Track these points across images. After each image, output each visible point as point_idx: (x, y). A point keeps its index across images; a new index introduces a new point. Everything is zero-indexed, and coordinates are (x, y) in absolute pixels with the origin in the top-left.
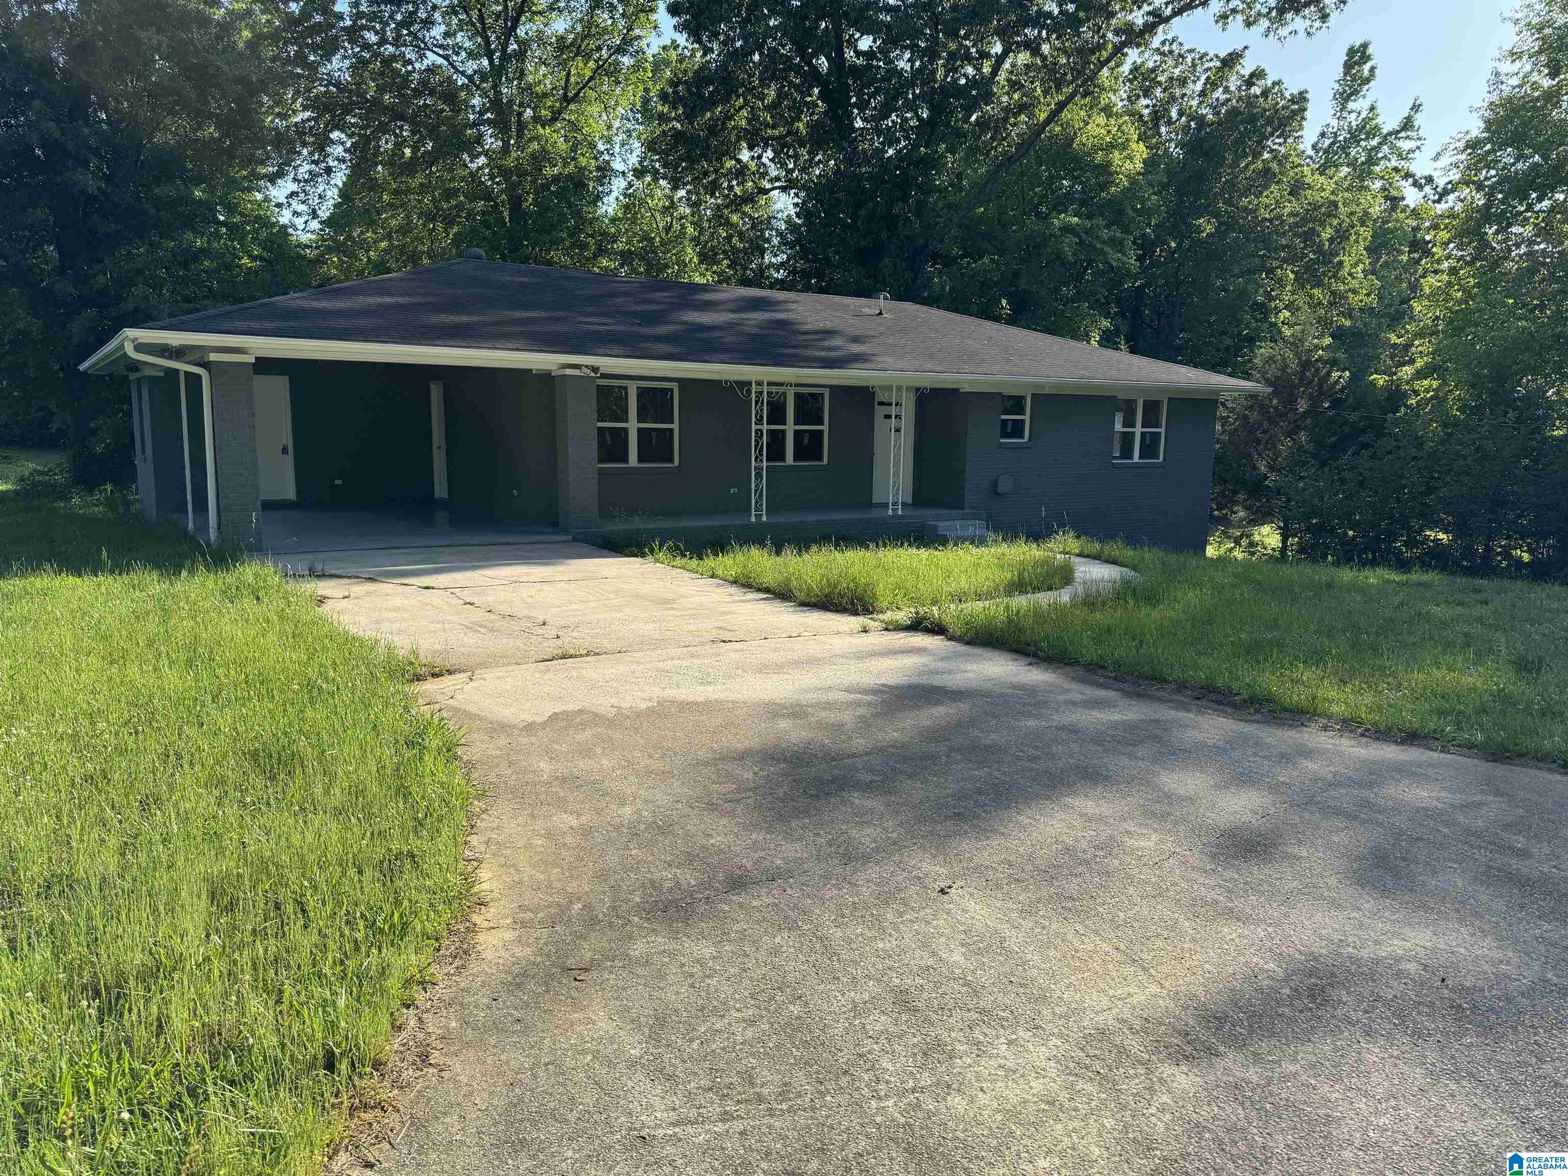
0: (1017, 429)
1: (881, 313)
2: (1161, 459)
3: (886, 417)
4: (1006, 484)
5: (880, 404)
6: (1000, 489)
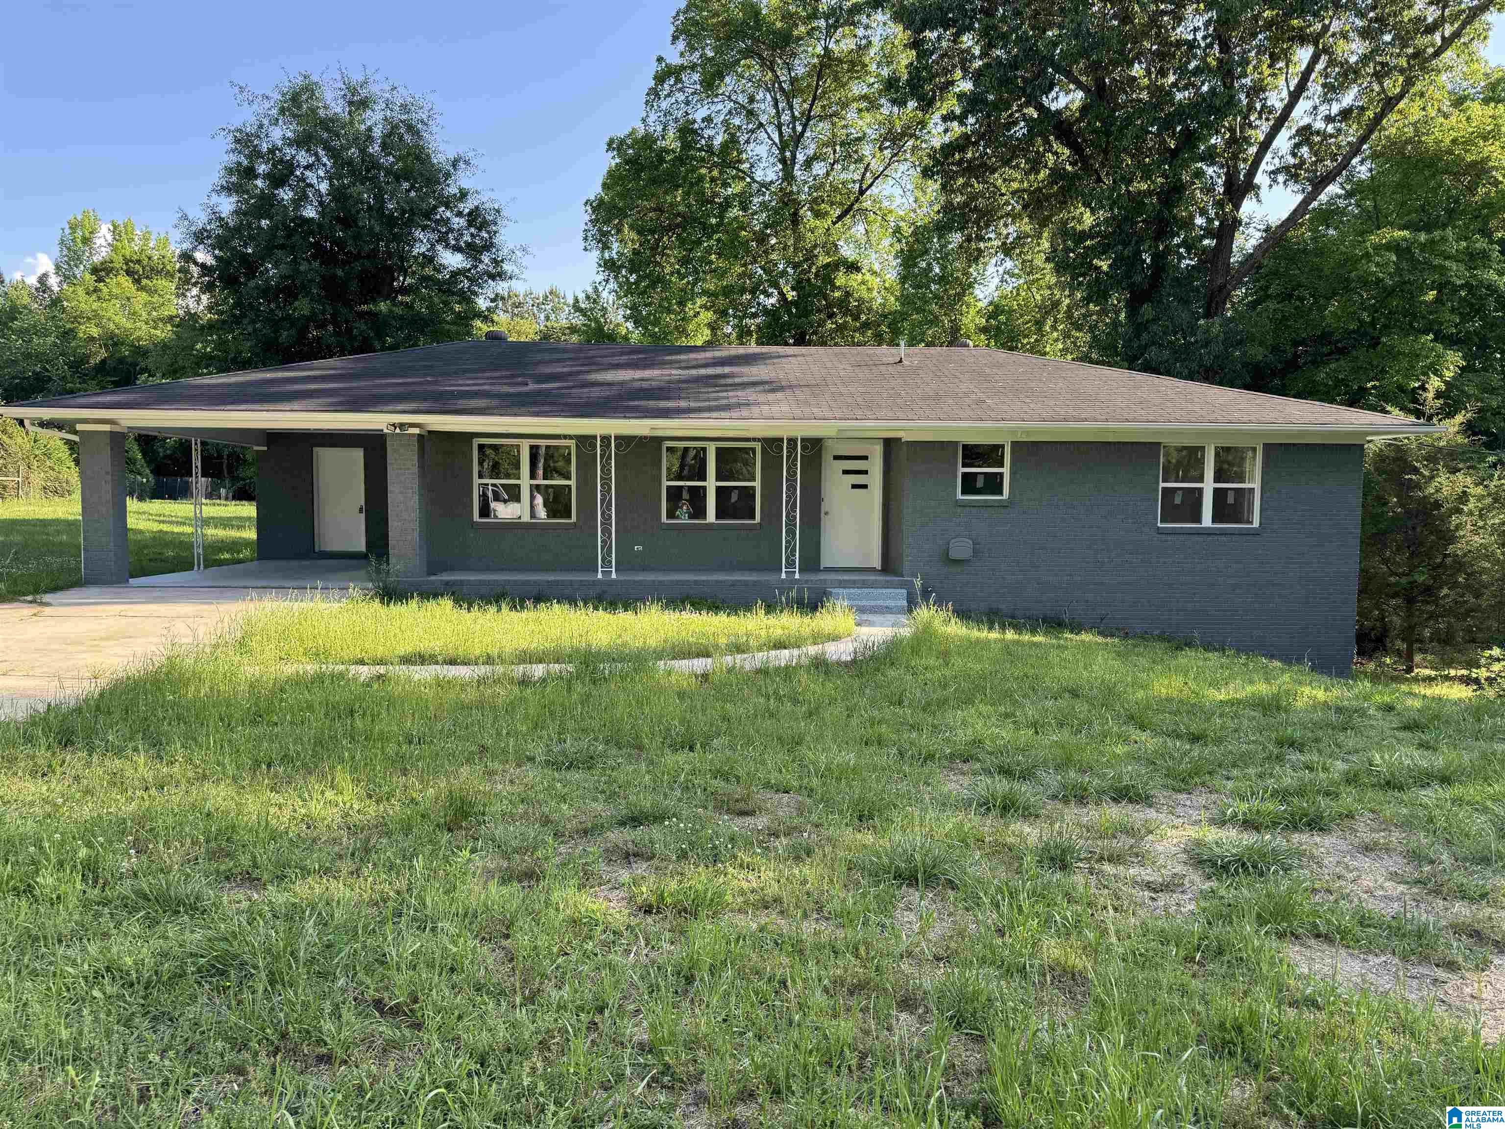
0: (994, 484)
1: (901, 361)
2: (1256, 524)
3: (846, 472)
4: (961, 549)
5: (836, 458)
6: (953, 555)
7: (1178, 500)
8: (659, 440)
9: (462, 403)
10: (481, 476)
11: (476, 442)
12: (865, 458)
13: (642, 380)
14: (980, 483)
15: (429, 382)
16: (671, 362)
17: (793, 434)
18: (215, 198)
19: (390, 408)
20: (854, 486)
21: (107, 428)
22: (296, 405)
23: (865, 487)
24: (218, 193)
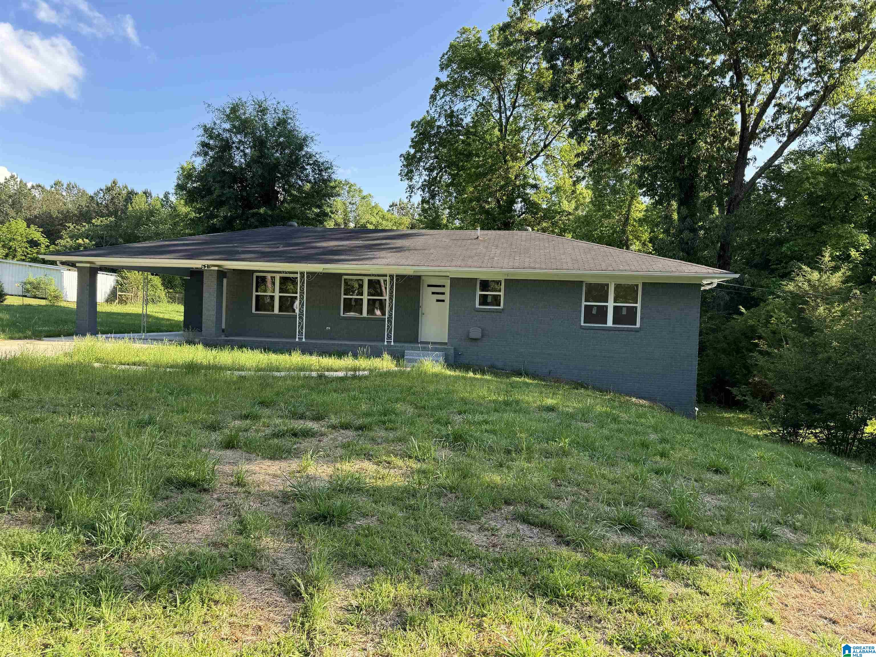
2: (638, 325)
3: (433, 293)
4: (475, 333)
5: (429, 286)
6: (472, 335)
7: (594, 312)
8: (340, 275)
9: (243, 256)
10: (257, 291)
11: (255, 275)
12: (444, 286)
13: (342, 246)
14: (489, 300)
15: (236, 246)
16: (364, 237)
17: (392, 273)
18: (194, 158)
19: (207, 258)
20: (438, 301)
21: (88, 265)
22: (168, 256)
23: (443, 301)
24: (196, 156)
